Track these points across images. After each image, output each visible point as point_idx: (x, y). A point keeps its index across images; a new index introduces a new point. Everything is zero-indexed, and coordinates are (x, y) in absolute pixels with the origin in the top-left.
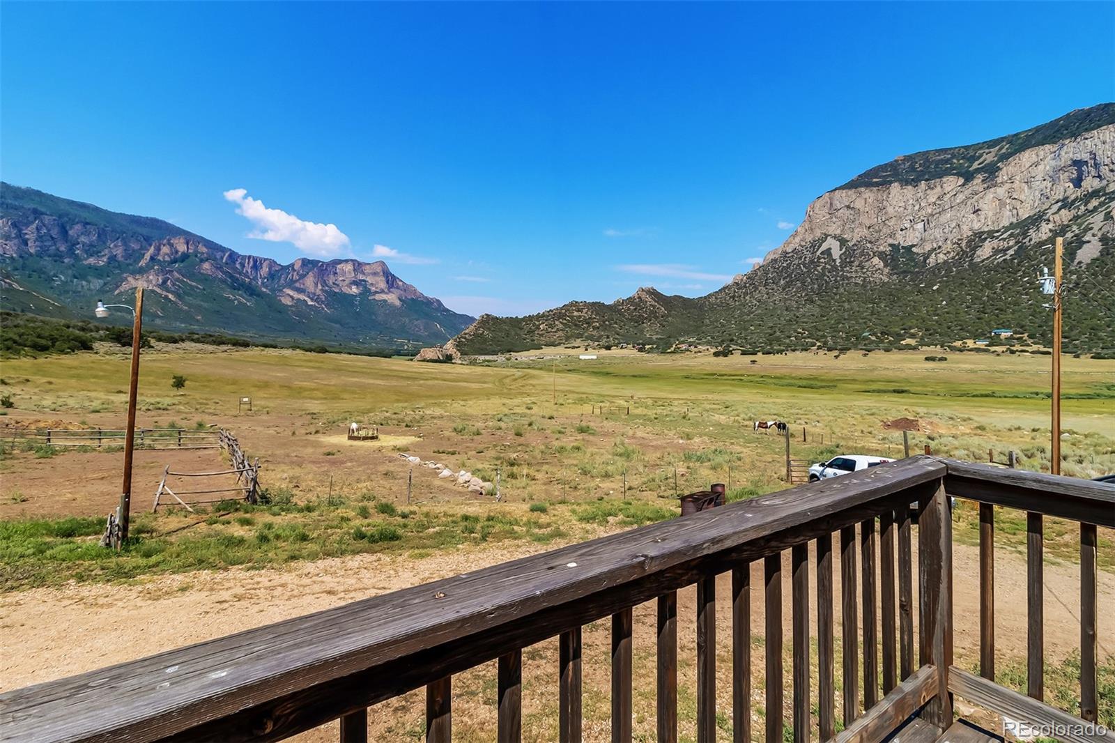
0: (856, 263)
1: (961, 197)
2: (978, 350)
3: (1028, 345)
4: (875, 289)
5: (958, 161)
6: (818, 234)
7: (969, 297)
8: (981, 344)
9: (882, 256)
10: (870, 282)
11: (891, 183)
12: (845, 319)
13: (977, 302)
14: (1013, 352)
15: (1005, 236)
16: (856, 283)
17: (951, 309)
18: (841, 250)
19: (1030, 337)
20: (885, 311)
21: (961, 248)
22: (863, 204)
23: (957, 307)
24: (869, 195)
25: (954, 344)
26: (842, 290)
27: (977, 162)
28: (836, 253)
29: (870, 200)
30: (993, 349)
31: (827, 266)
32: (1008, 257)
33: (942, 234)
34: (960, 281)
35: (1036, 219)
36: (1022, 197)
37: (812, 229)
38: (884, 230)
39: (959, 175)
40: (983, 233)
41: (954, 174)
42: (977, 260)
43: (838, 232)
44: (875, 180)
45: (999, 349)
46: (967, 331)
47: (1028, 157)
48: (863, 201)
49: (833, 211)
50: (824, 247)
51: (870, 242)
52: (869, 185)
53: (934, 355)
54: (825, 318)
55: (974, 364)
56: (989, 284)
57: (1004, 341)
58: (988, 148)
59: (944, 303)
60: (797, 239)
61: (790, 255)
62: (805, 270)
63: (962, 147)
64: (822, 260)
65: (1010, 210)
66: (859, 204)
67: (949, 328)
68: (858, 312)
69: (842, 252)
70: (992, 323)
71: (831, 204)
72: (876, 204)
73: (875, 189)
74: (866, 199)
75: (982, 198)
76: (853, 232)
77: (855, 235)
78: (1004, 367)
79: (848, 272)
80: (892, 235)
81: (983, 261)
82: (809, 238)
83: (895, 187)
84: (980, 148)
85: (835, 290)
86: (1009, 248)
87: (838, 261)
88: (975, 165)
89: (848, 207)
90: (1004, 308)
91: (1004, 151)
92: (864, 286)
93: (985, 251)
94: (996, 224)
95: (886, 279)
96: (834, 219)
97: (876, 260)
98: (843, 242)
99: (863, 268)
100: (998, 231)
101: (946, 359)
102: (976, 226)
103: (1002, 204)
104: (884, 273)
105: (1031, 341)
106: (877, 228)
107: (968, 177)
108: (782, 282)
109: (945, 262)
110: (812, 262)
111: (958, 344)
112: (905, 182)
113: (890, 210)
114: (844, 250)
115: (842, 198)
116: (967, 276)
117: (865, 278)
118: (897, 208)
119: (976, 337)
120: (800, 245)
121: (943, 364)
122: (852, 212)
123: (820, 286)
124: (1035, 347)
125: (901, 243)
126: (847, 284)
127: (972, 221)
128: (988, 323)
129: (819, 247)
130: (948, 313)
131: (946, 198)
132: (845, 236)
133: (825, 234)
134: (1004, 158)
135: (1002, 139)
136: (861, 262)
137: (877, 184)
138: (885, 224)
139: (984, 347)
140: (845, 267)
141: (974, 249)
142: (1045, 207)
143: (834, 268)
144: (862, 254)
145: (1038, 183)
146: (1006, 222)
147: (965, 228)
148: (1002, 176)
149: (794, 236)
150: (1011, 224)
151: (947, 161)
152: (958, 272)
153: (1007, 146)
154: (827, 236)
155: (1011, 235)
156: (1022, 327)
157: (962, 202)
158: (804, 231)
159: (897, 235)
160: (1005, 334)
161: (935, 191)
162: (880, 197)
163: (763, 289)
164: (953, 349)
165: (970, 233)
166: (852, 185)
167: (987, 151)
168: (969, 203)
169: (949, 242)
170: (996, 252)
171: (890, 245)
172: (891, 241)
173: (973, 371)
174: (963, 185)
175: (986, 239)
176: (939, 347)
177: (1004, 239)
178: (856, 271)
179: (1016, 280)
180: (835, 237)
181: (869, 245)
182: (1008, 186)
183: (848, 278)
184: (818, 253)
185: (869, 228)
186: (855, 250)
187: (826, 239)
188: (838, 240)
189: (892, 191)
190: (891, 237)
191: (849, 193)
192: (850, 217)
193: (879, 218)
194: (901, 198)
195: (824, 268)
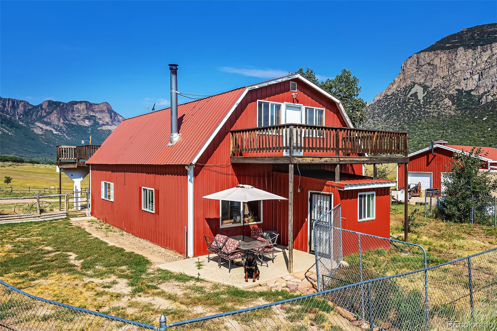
0: (434, 102)
4: (446, 120)
6: (409, 82)
9: (451, 97)
10: (442, 115)
11: (458, 47)
12: (424, 141)
16: (433, 116)
17: (493, 133)
18: (424, 93)
20: (451, 135)
22: (439, 61)
24: (443, 56)
26: (423, 121)
28: (421, 96)
29: (444, 59)
31: (414, 105)
33: (491, 83)
37: (405, 79)
38: (453, 80)
43: (422, 81)
44: (447, 45)
48: (439, 60)
49: (419, 66)
50: (413, 91)
51: (444, 88)
52: (443, 48)
54: (411, 140)
59: (489, 129)
60: (395, 86)
61: (390, 97)
62: (399, 107)
64: (411, 101)
66: (437, 62)
68: (433, 135)
69: (425, 95)
71: (418, 62)
72: (448, 61)
73: (447, 51)
74: (441, 58)
76: (432, 81)
77: (434, 83)
79: (428, 108)
80: (458, 83)
82: (403, 85)
83: (461, 50)
85: (419, 121)
87: (422, 101)
89: (429, 64)
92: (438, 118)
95: (453, 113)
96: (420, 72)
97: (447, 100)
98: (425, 88)
99: (438, 106)
104: (452, 109)
106: (448, 78)
108: (384, 116)
109: (492, 101)
110: (404, 102)
112: (467, 47)
113: (457, 66)
114: (426, 93)
115: (426, 57)
117: (439, 113)
118: (461, 65)
120: (397, 90)
122: (431, 67)
123: (409, 118)
125: (464, 88)
126: (427, 117)
129: (410, 91)
132: (427, 84)
133: (414, 83)
136: (437, 102)
137: (449, 48)
138: (454, 76)
140: (427, 105)
143: (419, 105)
144: (438, 96)
149: (392, 84)
154: (414, 84)
158: (399, 80)
159: (461, 83)
161: (487, 53)
162: (450, 57)
163: (372, 120)
166: (432, 49)
171: (457, 90)
172: (457, 87)
178: (434, 108)
180: (420, 85)
181: (442, 90)
183: (428, 113)
184: (409, 96)
185: (443, 78)
186: (433, 93)
187: (414, 86)
188: (422, 86)
189: (458, 53)
190: (457, 84)
191: (430, 54)
192: (430, 70)
193: (450, 71)
194: (464, 57)
195: (412, 106)
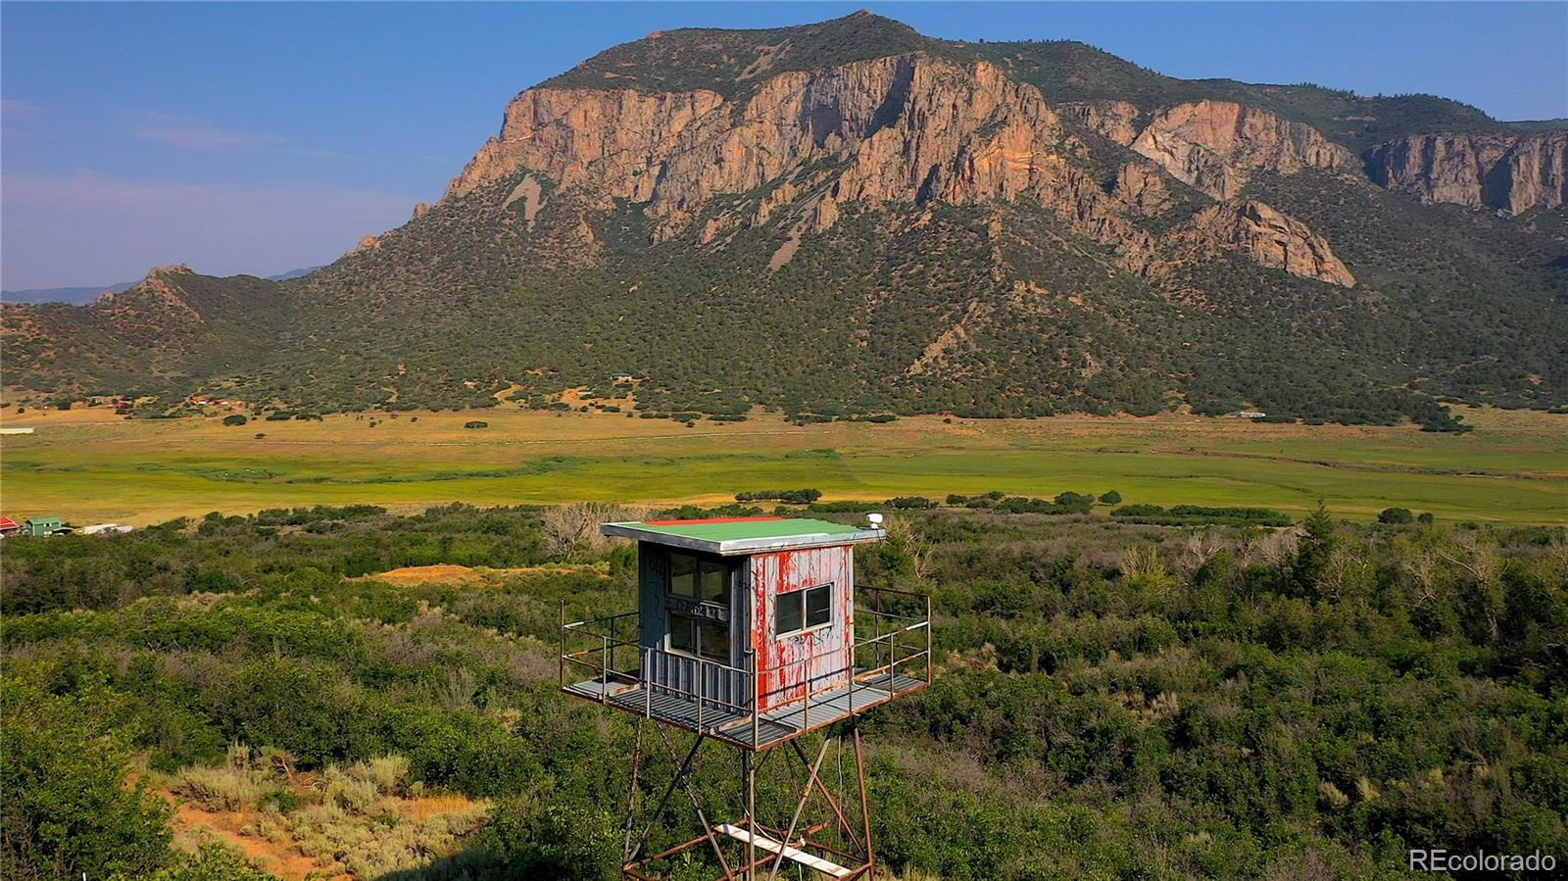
0: (556, 231)
1: (703, 135)
6: (510, 166)
9: (596, 221)
10: (567, 268)
11: (625, 87)
15: (744, 206)
16: (546, 269)
18: (540, 204)
22: (582, 120)
24: (594, 106)
28: (532, 208)
29: (594, 114)
31: (513, 234)
33: (680, 191)
36: (771, 148)
37: (500, 157)
38: (610, 172)
39: (717, 89)
40: (723, 197)
41: (711, 88)
43: (542, 166)
44: (604, 76)
48: (582, 115)
49: (537, 125)
50: (516, 194)
51: (587, 192)
52: (594, 85)
58: (768, 43)
60: (476, 174)
61: (460, 204)
62: (477, 239)
64: (507, 221)
65: (756, 167)
66: (576, 120)
69: (541, 207)
71: (535, 112)
72: (602, 122)
73: (603, 94)
74: (586, 111)
75: (727, 140)
76: (563, 170)
77: (565, 176)
79: (540, 246)
80: (620, 181)
82: (495, 174)
83: (631, 97)
86: (731, 232)
87: (532, 224)
88: (744, 75)
89: (558, 122)
91: (783, 55)
94: (738, 185)
95: (590, 263)
96: (538, 142)
97: (584, 228)
98: (546, 187)
99: (562, 242)
100: (738, 198)
102: (718, 184)
103: (748, 155)
104: (592, 253)
106: (600, 166)
107: (728, 96)
108: (436, 259)
109: (671, 242)
110: (491, 222)
112: (644, 90)
113: (621, 136)
114: (545, 203)
115: (554, 103)
117: (561, 260)
118: (631, 134)
120: (480, 186)
122: (563, 133)
127: (713, 176)
129: (509, 193)
131: (694, 127)
132: (552, 176)
133: (522, 168)
136: (564, 229)
137: (607, 85)
138: (613, 161)
140: (540, 237)
143: (523, 236)
144: (568, 214)
146: (748, 185)
147: (704, 186)
148: (751, 111)
149: (469, 167)
150: (754, 188)
154: (524, 172)
157: (705, 143)
158: (487, 159)
159: (626, 183)
161: (682, 113)
162: (608, 110)
163: (403, 270)
165: (709, 196)
166: (568, 82)
167: (769, 48)
168: (712, 146)
169: (685, 205)
170: (719, 235)
171: (614, 200)
172: (616, 192)
174: (720, 108)
175: (723, 208)
177: (735, 214)
178: (552, 247)
180: (536, 176)
181: (583, 198)
182: (756, 126)
183: (537, 259)
184: (504, 206)
185: (589, 165)
186: (560, 205)
187: (522, 178)
188: (540, 182)
189: (624, 102)
190: (618, 185)
191: (562, 97)
192: (560, 141)
193: (606, 148)
194: (637, 117)
195: (506, 238)
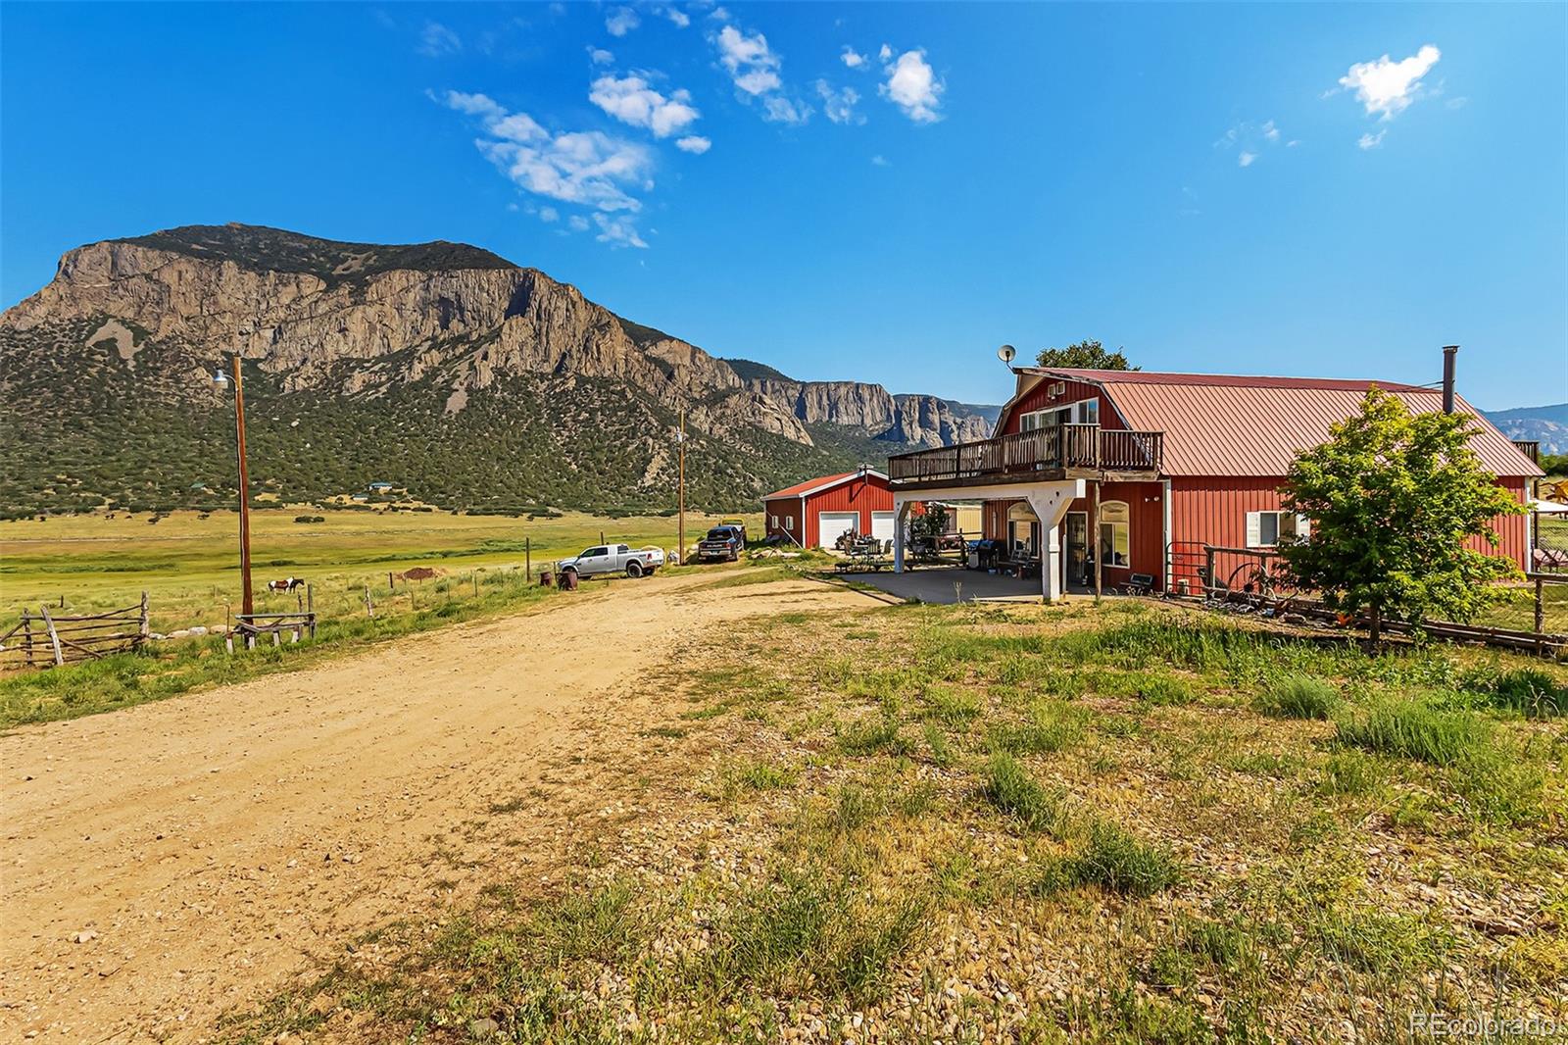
0: (166, 372)
1: (323, 308)
2: (357, 508)
3: (408, 502)
4: (202, 418)
5: (318, 257)
6: (89, 309)
7: (338, 441)
8: (359, 500)
9: (211, 367)
10: (192, 405)
11: (222, 259)
12: (153, 461)
13: (348, 447)
14: (395, 510)
15: (376, 368)
16: (167, 404)
17: (317, 454)
18: (136, 345)
19: (410, 491)
20: (223, 452)
21: (325, 374)
22: (177, 279)
23: (326, 453)
24: (189, 269)
25: (327, 500)
26: (141, 413)
27: (341, 267)
28: (127, 349)
29: (189, 276)
30: (374, 506)
31: (109, 369)
32: (380, 395)
33: (300, 352)
34: (326, 418)
35: (409, 355)
36: (394, 326)
38: (214, 328)
39: (320, 276)
40: (352, 359)
41: (313, 274)
42: (345, 394)
43: (130, 314)
44: (194, 246)
45: (381, 506)
46: (340, 484)
47: (398, 278)
48: (176, 274)
49: (118, 277)
50: (102, 334)
51: (190, 342)
52: (186, 251)
53: (308, 515)
54: (113, 458)
55: (357, 524)
56: (361, 426)
57: (384, 497)
58: (353, 252)
59: (308, 445)
60: (41, 311)
62: (58, 370)
63: (324, 241)
64: (99, 357)
65: (381, 339)
66: (169, 277)
67: (317, 479)
68: (176, 450)
69: (139, 349)
70: (369, 474)
71: (114, 264)
72: (199, 284)
73: (198, 261)
74: (180, 272)
75: (349, 315)
76: (159, 320)
77: (163, 326)
78: (391, 527)
79: (151, 384)
80: (227, 338)
81: (352, 396)
82: (66, 313)
83: (230, 268)
84: (346, 250)
85: (127, 412)
86: (381, 384)
88: (339, 270)
89: (148, 277)
90: (379, 456)
91: (371, 262)
92: (181, 410)
93: (356, 382)
94: (365, 352)
95: (220, 404)
96: (121, 291)
97: (201, 372)
98: (139, 334)
99: (178, 381)
100: (368, 361)
101: (323, 520)
102: (343, 349)
103: (372, 329)
104: (216, 394)
105: (410, 497)
106: (201, 322)
107: (333, 284)
109: (305, 391)
110: (73, 356)
111: (332, 500)
112: (245, 265)
113: (222, 299)
114: (142, 346)
115: (148, 260)
116: (335, 414)
117: (183, 398)
118: (233, 300)
119: (352, 492)
120: (48, 322)
121: (320, 527)
122: (156, 287)
123: (96, 403)
124: (416, 504)
125: (242, 352)
126: (151, 404)
127: (338, 342)
128: (364, 475)
130: (314, 459)
131: (305, 303)
132: (144, 325)
133: (102, 313)
134: (374, 271)
135: (370, 247)
136: (176, 371)
137: (199, 254)
138: (215, 319)
139: (362, 504)
140: (146, 375)
141: (342, 378)
142: (416, 343)
143: (125, 373)
144: (176, 358)
145: (409, 313)
146: (375, 352)
147: (329, 348)
148: (371, 294)
149: (32, 304)
150: (382, 355)
151: (303, 253)
152: (323, 406)
153: (375, 258)
154: (106, 318)
155: (382, 369)
156: (400, 480)
157: (326, 314)
158: (58, 298)
159: (234, 340)
160: (384, 489)
161: (288, 289)
162: (204, 275)
164: (328, 506)
165: (336, 357)
166: (151, 242)
167: (353, 256)
168: (334, 317)
169: (309, 364)
170: (367, 386)
171: (223, 353)
172: (223, 347)
173: (359, 534)
174: (325, 292)
175: (354, 368)
176: (309, 504)
177: (376, 373)
178: (166, 385)
179: (390, 424)
180: (123, 322)
181: (187, 346)
182: (377, 307)
183: (152, 395)
184: (89, 344)
185: (188, 319)
186: (162, 350)
187: (104, 323)
188: (132, 329)
189: (225, 272)
190: (224, 340)
191: (150, 254)
192: (152, 294)
193: (204, 308)
194: (239, 285)
195: (102, 372)
